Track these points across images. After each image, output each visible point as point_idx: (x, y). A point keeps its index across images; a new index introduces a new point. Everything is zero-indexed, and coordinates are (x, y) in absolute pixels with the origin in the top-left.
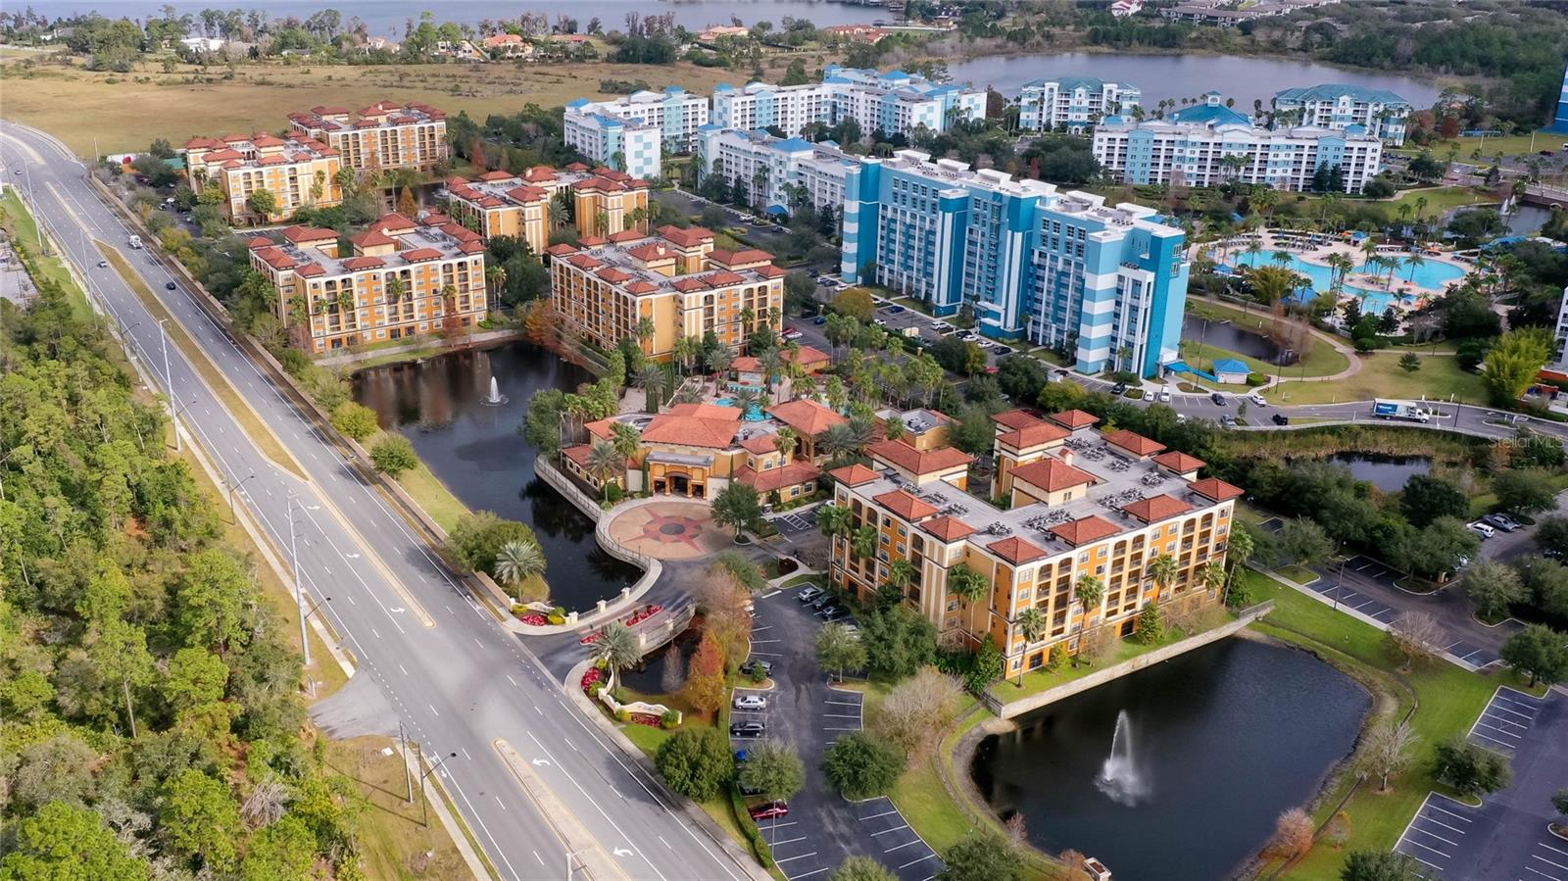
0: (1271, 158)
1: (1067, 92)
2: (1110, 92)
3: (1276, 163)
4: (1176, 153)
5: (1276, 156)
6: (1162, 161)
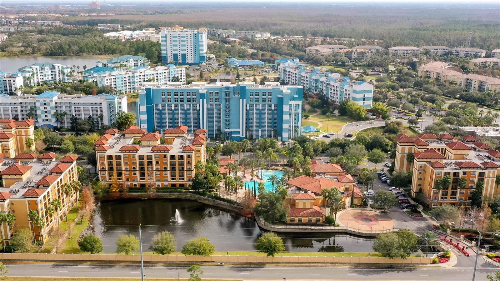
0: (159, 78)
1: (42, 69)
2: (58, 67)
3: (160, 79)
4: (131, 81)
5: (160, 76)
6: (127, 84)
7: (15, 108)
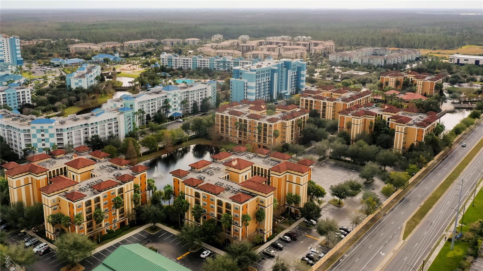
7: (93, 128)
